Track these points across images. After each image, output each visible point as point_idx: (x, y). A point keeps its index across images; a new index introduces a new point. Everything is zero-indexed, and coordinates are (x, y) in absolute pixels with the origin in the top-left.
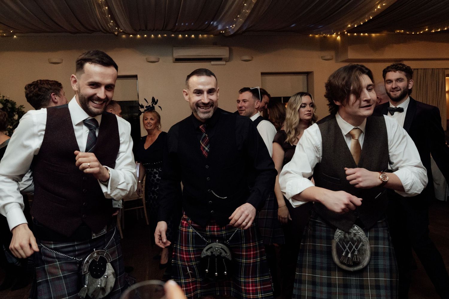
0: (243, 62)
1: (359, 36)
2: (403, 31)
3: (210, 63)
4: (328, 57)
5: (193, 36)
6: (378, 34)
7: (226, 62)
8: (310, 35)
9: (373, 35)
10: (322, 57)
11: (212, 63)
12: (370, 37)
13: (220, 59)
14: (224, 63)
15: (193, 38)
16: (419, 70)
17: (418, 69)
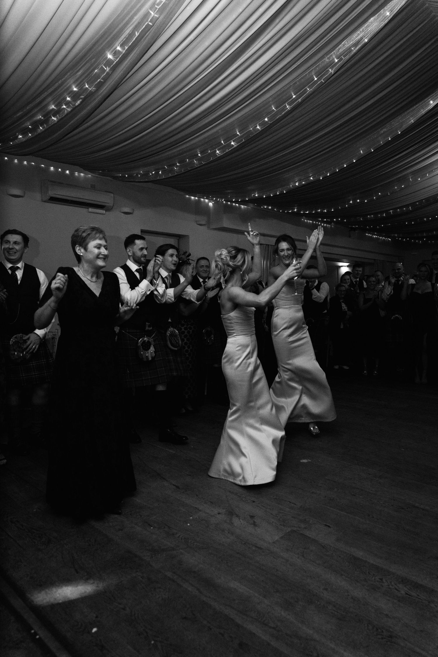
0: (123, 214)
1: (232, 205)
2: (270, 207)
3: (87, 209)
4: (203, 223)
5: (68, 172)
6: (246, 206)
7: (105, 211)
8: (187, 196)
9: (242, 206)
10: (196, 221)
11: (90, 210)
12: (240, 208)
13: (101, 207)
14: (104, 212)
15: (67, 174)
16: (270, 246)
17: (268, 245)
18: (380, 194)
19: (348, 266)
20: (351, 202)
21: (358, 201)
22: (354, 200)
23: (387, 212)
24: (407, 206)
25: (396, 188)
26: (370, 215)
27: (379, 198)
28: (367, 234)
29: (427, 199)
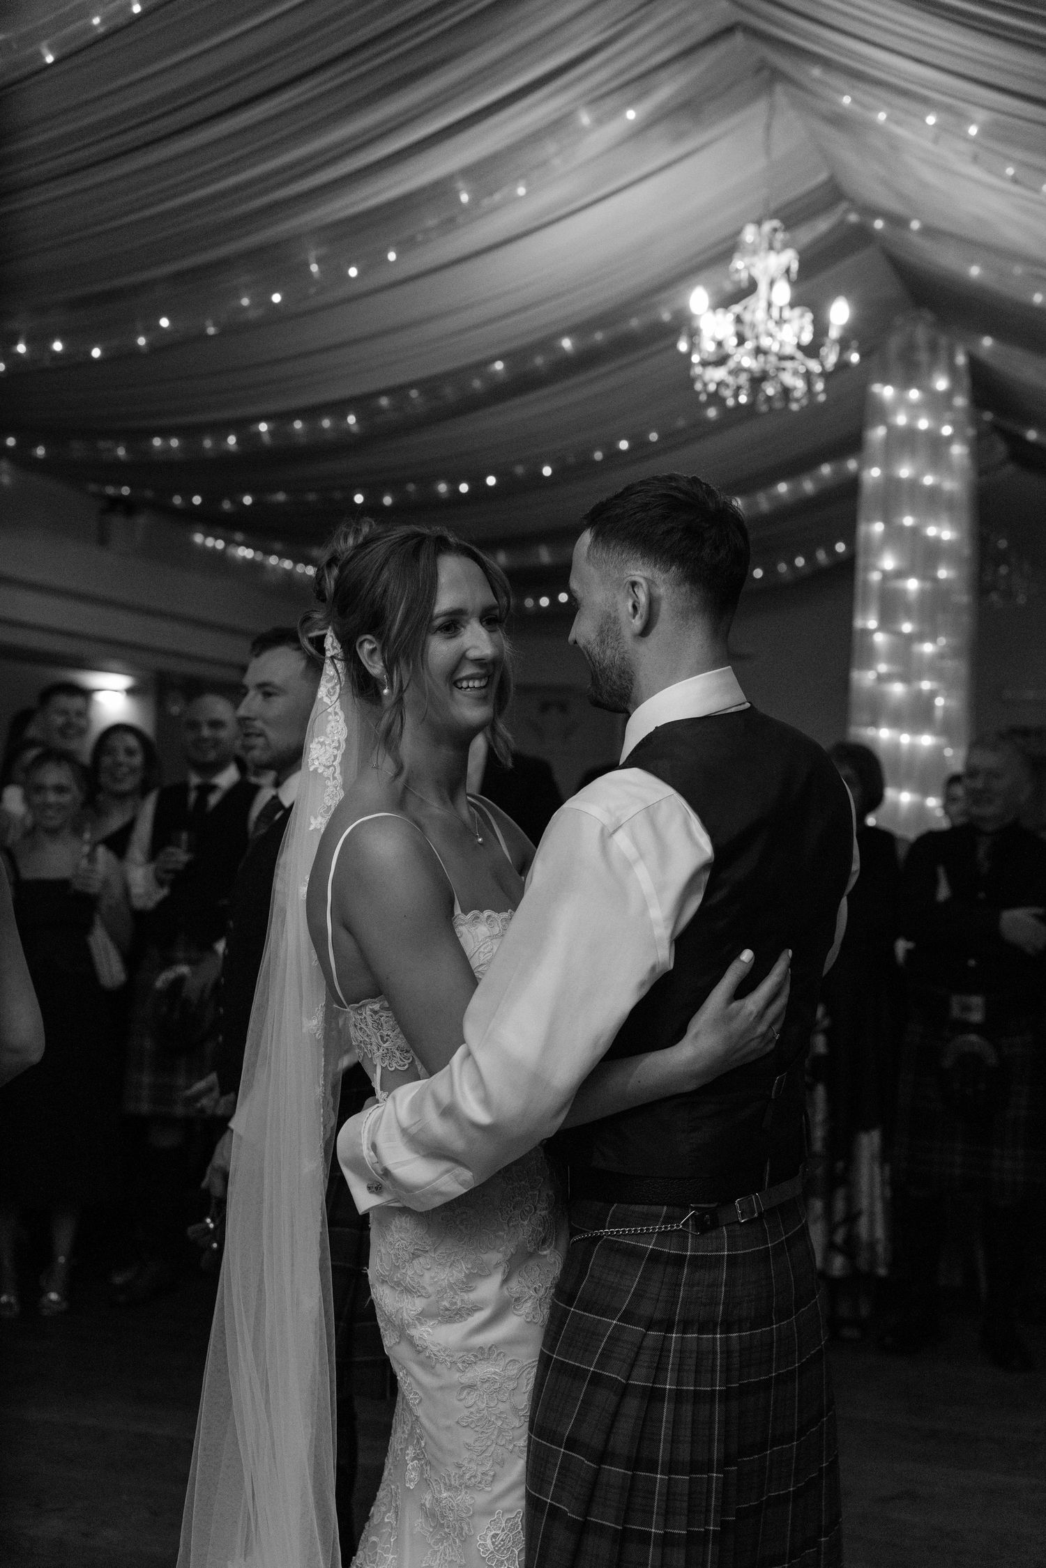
18: (164, 322)
19: (130, 692)
20: (21, 348)
21: (58, 346)
22: (39, 341)
23: (242, 425)
24: (338, 408)
25: (245, 302)
26: (165, 433)
27: (163, 345)
28: (198, 538)
29: (429, 385)
